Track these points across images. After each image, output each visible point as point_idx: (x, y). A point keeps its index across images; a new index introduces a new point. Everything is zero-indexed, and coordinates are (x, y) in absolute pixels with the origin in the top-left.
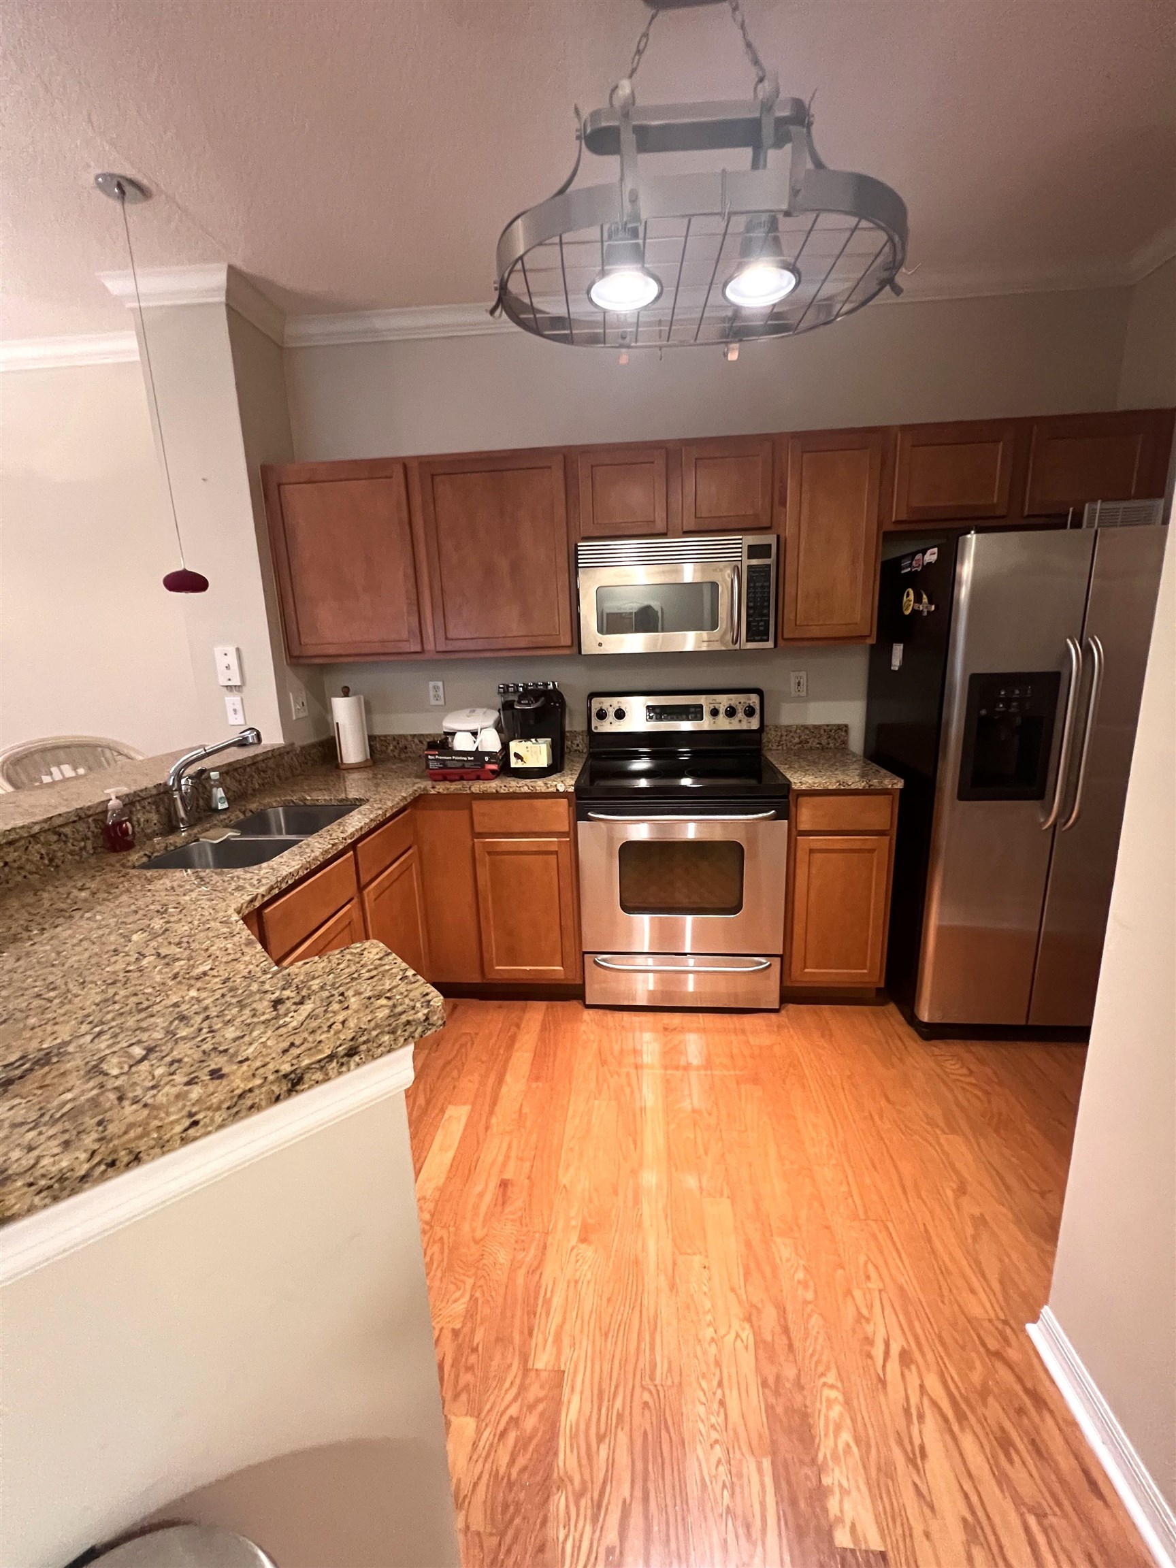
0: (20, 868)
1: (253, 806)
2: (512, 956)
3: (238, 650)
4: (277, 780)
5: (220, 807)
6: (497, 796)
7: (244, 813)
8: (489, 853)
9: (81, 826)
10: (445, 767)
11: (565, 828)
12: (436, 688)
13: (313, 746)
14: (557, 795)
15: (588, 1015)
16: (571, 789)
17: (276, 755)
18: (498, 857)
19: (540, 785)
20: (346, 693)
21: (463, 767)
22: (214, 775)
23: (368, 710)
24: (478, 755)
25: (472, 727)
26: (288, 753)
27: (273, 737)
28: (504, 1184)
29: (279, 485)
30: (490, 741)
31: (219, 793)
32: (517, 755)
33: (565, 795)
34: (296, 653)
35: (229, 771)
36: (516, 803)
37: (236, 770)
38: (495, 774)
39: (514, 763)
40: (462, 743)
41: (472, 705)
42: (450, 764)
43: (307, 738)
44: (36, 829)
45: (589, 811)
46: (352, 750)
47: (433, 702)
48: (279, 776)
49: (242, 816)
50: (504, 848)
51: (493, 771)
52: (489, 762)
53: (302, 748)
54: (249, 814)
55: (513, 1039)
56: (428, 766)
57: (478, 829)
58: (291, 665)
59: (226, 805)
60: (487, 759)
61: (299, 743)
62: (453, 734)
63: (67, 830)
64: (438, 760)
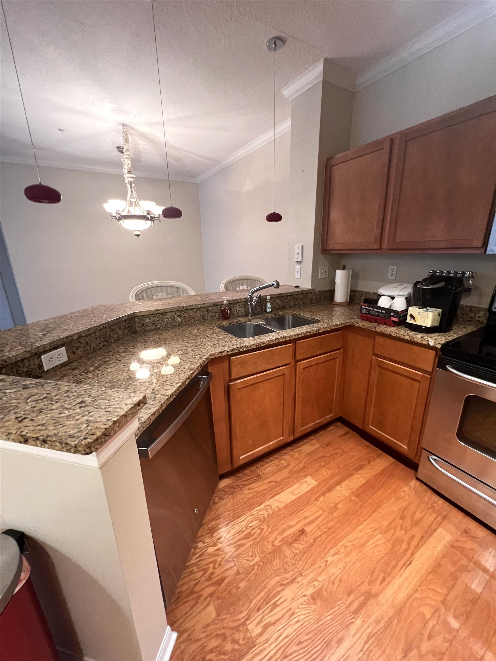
0: (194, 318)
1: (281, 313)
2: (380, 425)
3: (302, 246)
4: (302, 304)
5: (268, 310)
6: (389, 337)
7: (275, 315)
8: (379, 367)
9: (215, 308)
10: (369, 314)
11: (430, 370)
12: (392, 270)
13: (326, 291)
14: (428, 347)
16: (439, 346)
17: (305, 293)
18: (384, 371)
19: (418, 337)
20: (344, 268)
21: (378, 316)
22: (269, 297)
23: (354, 277)
24: (389, 311)
25: (392, 294)
26: (311, 293)
27: (307, 285)
28: (302, 532)
29: (331, 167)
30: (399, 305)
31: (269, 305)
32: (412, 316)
33: (433, 348)
34: (325, 248)
35: (274, 298)
36: (400, 344)
37: (283, 297)
38: (395, 324)
39: (409, 320)
40: (384, 302)
41: (398, 281)
42: (372, 313)
43: (324, 287)
44: (199, 306)
45: (447, 364)
46: (340, 296)
48: (304, 302)
50: (390, 368)
51: (394, 322)
52: (393, 316)
53: (320, 292)
55: (361, 467)
56: (361, 311)
57: (376, 352)
58: (322, 253)
59: (270, 310)
60: (392, 314)
61: (318, 289)
62: (381, 296)
63: (210, 309)
64: (366, 309)
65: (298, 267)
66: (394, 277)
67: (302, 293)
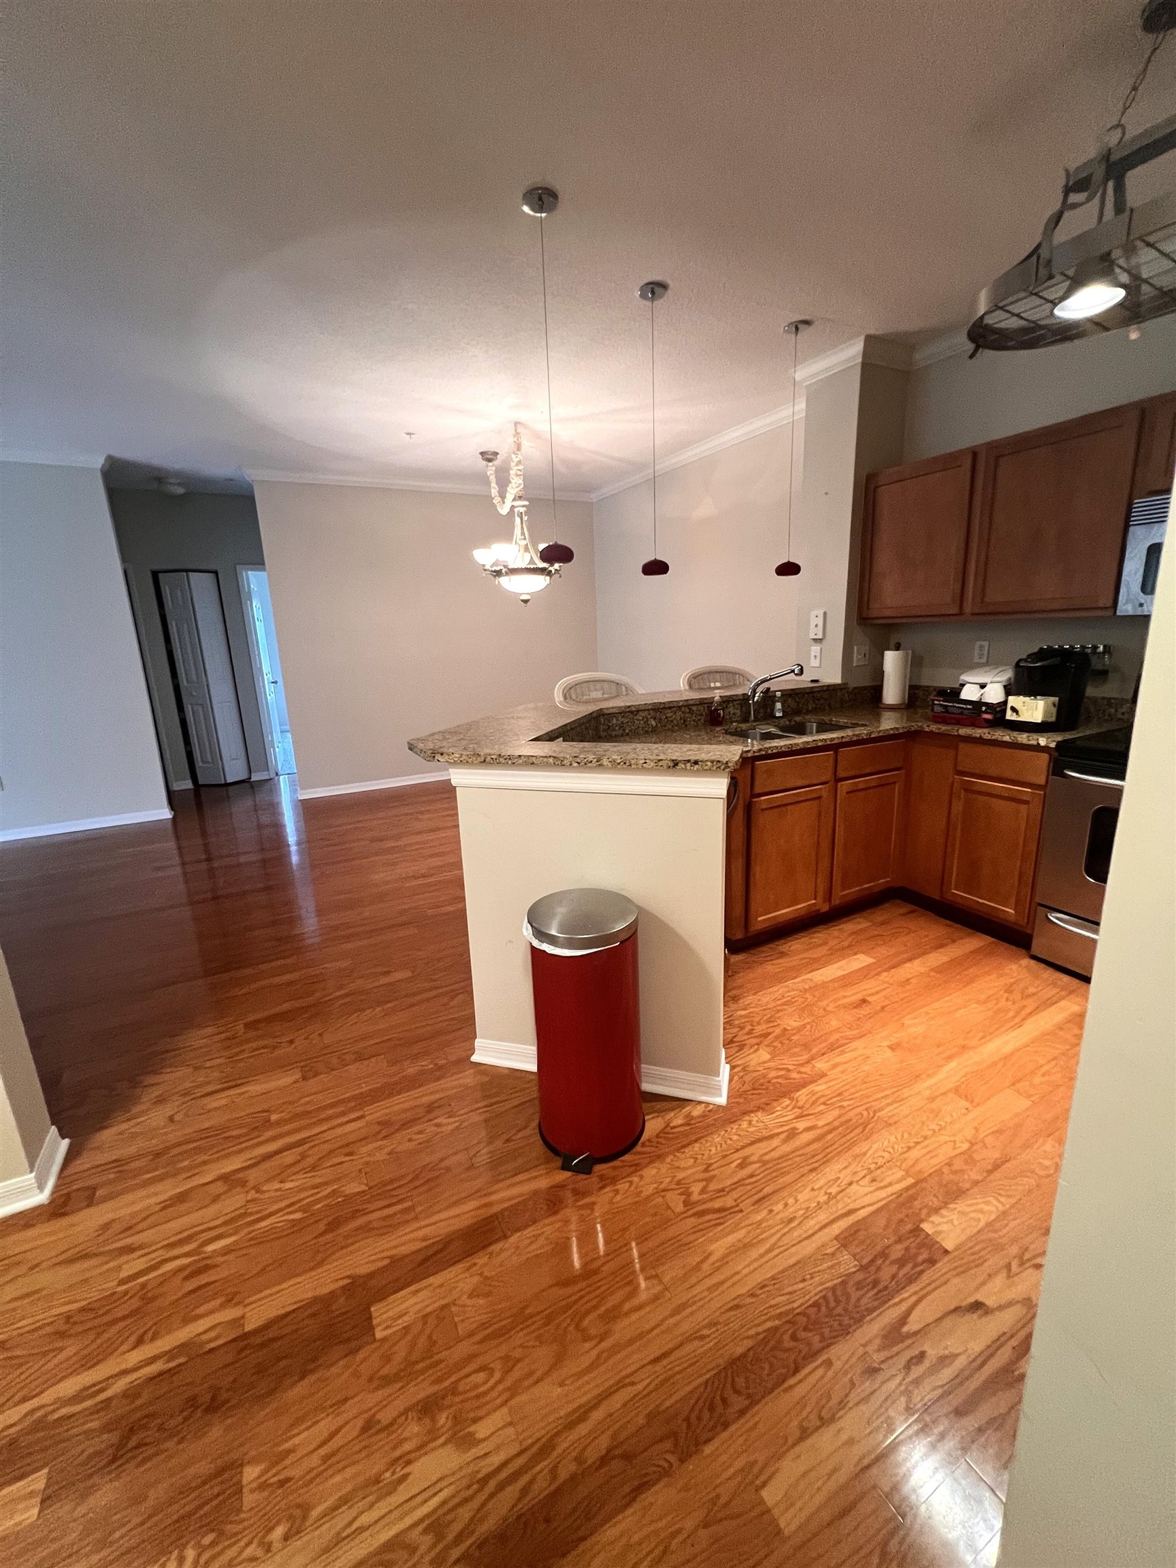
1: (798, 719)
2: (971, 884)
3: (825, 613)
4: (827, 708)
5: (778, 714)
6: (980, 741)
7: (790, 721)
8: (966, 790)
9: (701, 708)
10: (947, 712)
11: (1041, 780)
12: (981, 647)
13: (865, 688)
14: (1037, 748)
15: (1026, 961)
16: (1053, 745)
17: (831, 689)
18: (974, 796)
19: (1023, 738)
20: (897, 648)
21: (961, 714)
22: (779, 694)
23: (915, 664)
24: (978, 704)
25: (982, 680)
26: (841, 689)
27: (832, 675)
29: (876, 487)
30: (994, 694)
31: (779, 705)
32: (1014, 709)
33: (1045, 749)
34: (864, 616)
35: (789, 695)
36: (996, 750)
37: (797, 694)
38: (991, 724)
39: (1009, 716)
40: (970, 693)
41: (990, 663)
42: (951, 710)
43: (863, 681)
44: (681, 704)
45: (1065, 768)
46: (892, 693)
47: (976, 660)
48: (829, 705)
49: (787, 723)
50: (983, 789)
51: (987, 720)
52: (985, 712)
53: (855, 688)
54: (793, 723)
56: (933, 710)
57: (960, 768)
58: (859, 624)
59: (781, 714)
60: (984, 709)
61: (852, 685)
62: (964, 685)
63: (694, 708)
64: (941, 705)
65: (815, 649)
66: (984, 660)
67: (827, 690)
